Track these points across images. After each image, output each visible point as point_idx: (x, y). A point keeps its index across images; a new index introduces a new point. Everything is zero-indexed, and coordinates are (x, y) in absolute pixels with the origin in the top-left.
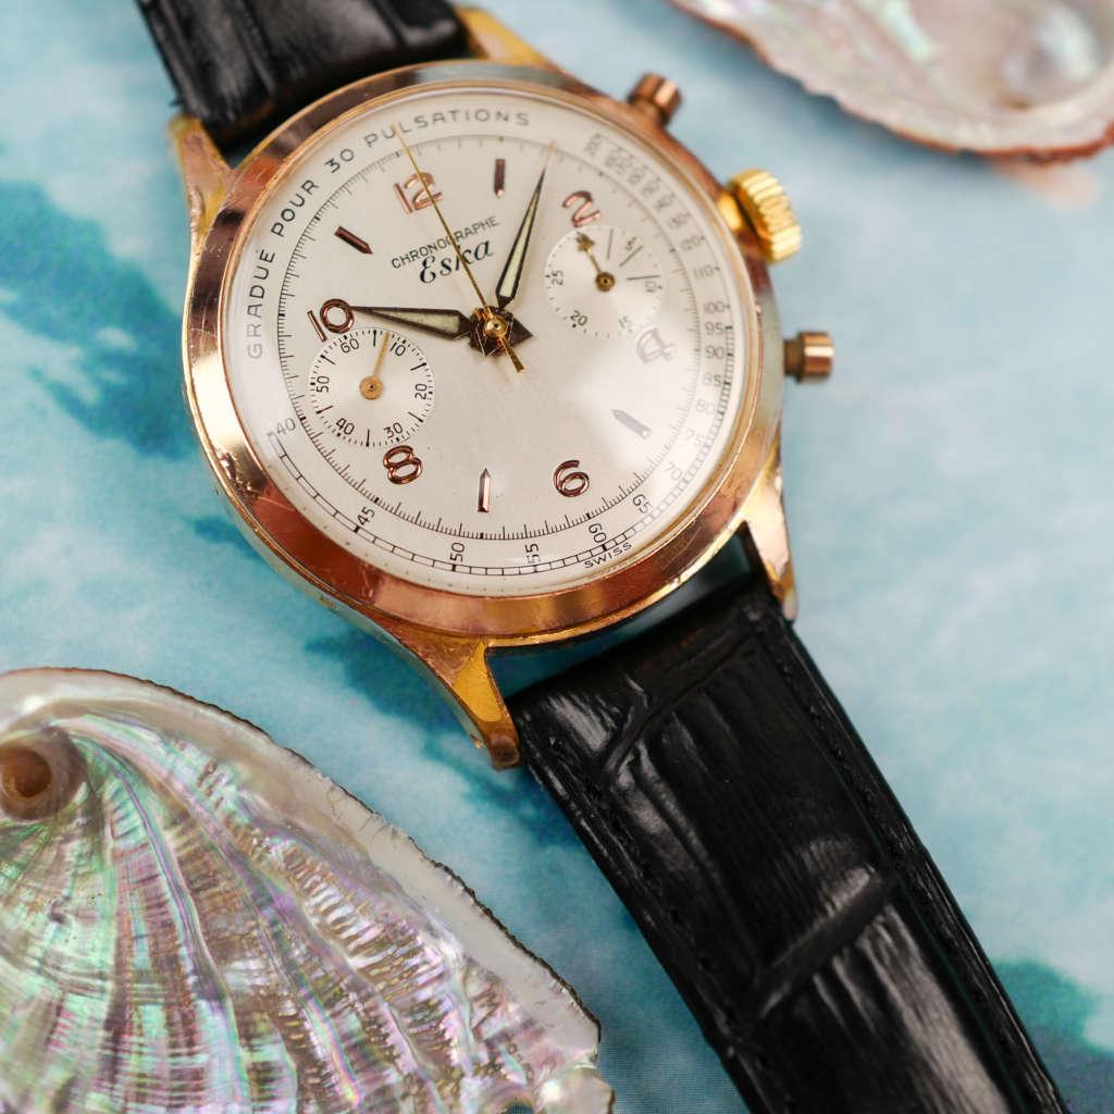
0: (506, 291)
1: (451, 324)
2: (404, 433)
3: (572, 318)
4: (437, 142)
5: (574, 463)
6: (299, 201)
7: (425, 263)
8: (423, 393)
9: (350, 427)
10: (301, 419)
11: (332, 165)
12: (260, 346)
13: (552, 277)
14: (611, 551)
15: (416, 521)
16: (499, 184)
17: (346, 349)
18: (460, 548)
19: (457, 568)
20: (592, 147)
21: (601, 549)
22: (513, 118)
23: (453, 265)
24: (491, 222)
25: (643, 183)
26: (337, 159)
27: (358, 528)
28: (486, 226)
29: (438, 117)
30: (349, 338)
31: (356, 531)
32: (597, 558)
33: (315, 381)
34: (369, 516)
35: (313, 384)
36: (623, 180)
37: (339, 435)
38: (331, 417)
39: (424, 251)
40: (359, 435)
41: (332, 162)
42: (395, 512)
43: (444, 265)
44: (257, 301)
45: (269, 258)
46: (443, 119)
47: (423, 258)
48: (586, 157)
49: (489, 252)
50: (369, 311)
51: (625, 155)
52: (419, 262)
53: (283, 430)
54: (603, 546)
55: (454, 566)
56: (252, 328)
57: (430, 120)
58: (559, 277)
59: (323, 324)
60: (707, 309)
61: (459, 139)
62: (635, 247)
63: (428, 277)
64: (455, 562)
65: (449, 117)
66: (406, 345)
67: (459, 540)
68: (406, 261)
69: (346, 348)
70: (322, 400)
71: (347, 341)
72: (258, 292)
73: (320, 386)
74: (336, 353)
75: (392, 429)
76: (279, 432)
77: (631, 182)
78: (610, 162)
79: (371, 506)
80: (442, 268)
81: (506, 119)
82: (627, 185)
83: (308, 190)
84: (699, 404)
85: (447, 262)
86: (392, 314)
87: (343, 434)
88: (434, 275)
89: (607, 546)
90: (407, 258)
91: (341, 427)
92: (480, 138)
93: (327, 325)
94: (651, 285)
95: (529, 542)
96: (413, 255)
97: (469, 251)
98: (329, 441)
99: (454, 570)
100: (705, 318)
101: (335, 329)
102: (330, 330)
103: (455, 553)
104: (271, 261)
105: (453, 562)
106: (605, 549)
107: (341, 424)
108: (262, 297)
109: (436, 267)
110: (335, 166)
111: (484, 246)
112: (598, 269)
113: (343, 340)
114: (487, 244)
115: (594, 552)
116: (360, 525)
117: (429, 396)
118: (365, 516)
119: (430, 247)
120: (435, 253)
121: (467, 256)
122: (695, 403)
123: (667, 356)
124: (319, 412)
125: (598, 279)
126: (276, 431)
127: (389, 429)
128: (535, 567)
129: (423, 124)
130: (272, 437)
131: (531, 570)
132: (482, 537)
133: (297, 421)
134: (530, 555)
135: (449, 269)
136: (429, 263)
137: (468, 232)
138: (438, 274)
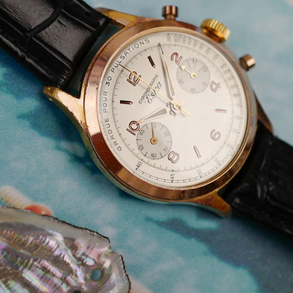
2: (169, 148)
3: (191, 91)
4: (130, 61)
5: (214, 130)
6: (105, 100)
8: (167, 134)
9: (155, 155)
10: (142, 160)
11: (107, 84)
12: (119, 147)
13: (180, 82)
14: (235, 148)
15: (185, 170)
16: (153, 64)
17: (142, 134)
18: (200, 170)
19: (202, 176)
20: (169, 39)
22: (145, 42)
23: (154, 94)
24: (157, 76)
25: (187, 41)
26: (108, 81)
27: (172, 181)
28: (156, 78)
30: (141, 130)
31: (172, 182)
33: (139, 148)
35: (139, 149)
36: (182, 44)
37: (153, 159)
38: (149, 155)
39: (145, 94)
40: (158, 156)
41: (107, 83)
42: (179, 171)
44: (111, 135)
45: (107, 121)
46: (127, 53)
48: (169, 43)
49: (161, 85)
52: (145, 98)
53: (139, 166)
54: (232, 148)
56: (115, 143)
57: (125, 56)
58: (182, 82)
59: (132, 131)
60: (222, 68)
61: (135, 57)
63: (150, 101)
64: (200, 175)
66: (155, 124)
67: (198, 169)
68: (142, 100)
70: (144, 152)
71: (141, 132)
72: (110, 132)
73: (141, 148)
74: (140, 137)
75: (165, 149)
76: (138, 167)
77: (184, 43)
78: (176, 40)
79: (172, 173)
80: (152, 97)
81: (143, 44)
82: (184, 45)
83: (106, 95)
85: (152, 94)
90: (142, 99)
91: (153, 156)
92: (140, 53)
95: (214, 159)
96: (143, 97)
97: (156, 88)
98: (152, 162)
100: (222, 71)
101: (136, 130)
103: (199, 173)
104: (108, 121)
105: (199, 175)
107: (152, 155)
108: (112, 132)
109: (150, 97)
110: (108, 84)
111: (159, 84)
113: (140, 132)
114: (159, 83)
115: (231, 151)
116: (172, 180)
117: (169, 134)
118: (172, 177)
119: (146, 92)
120: (148, 93)
123: (220, 87)
124: (145, 156)
126: (137, 168)
127: (164, 149)
128: (220, 164)
129: (123, 57)
130: (137, 169)
131: (219, 165)
132: (203, 165)
133: (141, 161)
134: (217, 161)
135: (154, 96)
136: (148, 98)
137: (153, 82)
138: (152, 99)
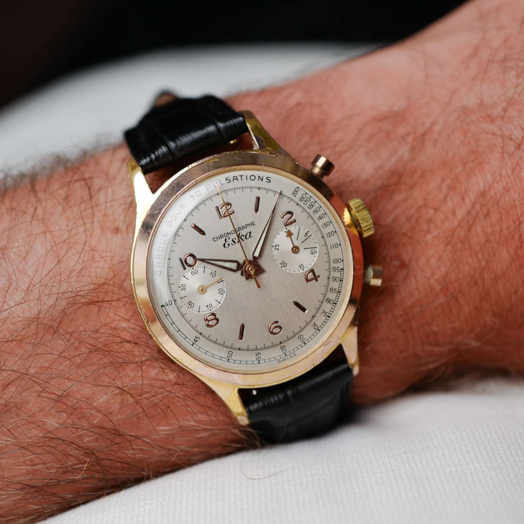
0: (256, 254)
1: (234, 266)
2: (213, 308)
3: (281, 264)
4: (234, 189)
5: (277, 322)
6: (178, 212)
7: (225, 240)
8: (221, 293)
9: (193, 305)
10: (175, 301)
12: (160, 271)
13: (275, 247)
14: (288, 356)
15: (215, 343)
16: (257, 209)
18: (231, 353)
19: (230, 361)
20: (295, 192)
21: (284, 355)
22: (265, 179)
23: (236, 241)
24: (253, 224)
25: (314, 208)
26: (194, 196)
27: (193, 344)
29: (235, 178)
30: (195, 269)
32: (282, 359)
33: (180, 286)
34: (197, 339)
36: (306, 207)
37: (188, 307)
38: (186, 300)
39: (225, 235)
42: (208, 338)
43: (233, 240)
44: (160, 253)
46: (237, 179)
47: (225, 238)
48: (293, 197)
50: (203, 260)
51: (308, 196)
52: (224, 239)
53: (168, 305)
54: (285, 354)
55: (229, 360)
56: (158, 264)
57: (232, 180)
58: (277, 247)
59: (184, 264)
60: (334, 262)
61: (243, 188)
62: (308, 235)
63: (226, 245)
64: (229, 358)
65: (239, 178)
66: (216, 273)
67: (231, 350)
69: (193, 274)
70: (183, 293)
71: (194, 271)
72: (161, 249)
73: (182, 288)
74: (189, 275)
75: (209, 306)
77: (310, 208)
78: (301, 199)
79: (200, 336)
81: (262, 180)
82: (308, 210)
83: (182, 208)
84: (327, 300)
85: (234, 240)
86: (212, 262)
87: (190, 307)
88: (229, 245)
89: (287, 354)
91: (190, 305)
92: (251, 188)
93: (186, 263)
94: (313, 251)
95: (257, 352)
96: (221, 236)
98: (184, 310)
99: (228, 361)
100: (333, 265)
101: (190, 266)
102: (188, 266)
103: (229, 355)
106: (286, 355)
107: (189, 303)
109: (230, 242)
110: (193, 198)
111: (249, 234)
112: (293, 244)
113: (192, 270)
114: (250, 233)
115: (282, 356)
116: (194, 342)
117: (223, 293)
120: (230, 236)
121: (242, 237)
122: (326, 299)
123: (317, 280)
124: (181, 298)
125: (292, 249)
126: (165, 305)
127: (207, 306)
128: (259, 361)
129: (229, 181)
130: (163, 307)
131: (257, 362)
132: (240, 349)
133: (173, 301)
134: (258, 357)
135: (235, 242)
136: (227, 240)
137: (243, 227)
138: (230, 244)
